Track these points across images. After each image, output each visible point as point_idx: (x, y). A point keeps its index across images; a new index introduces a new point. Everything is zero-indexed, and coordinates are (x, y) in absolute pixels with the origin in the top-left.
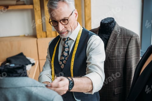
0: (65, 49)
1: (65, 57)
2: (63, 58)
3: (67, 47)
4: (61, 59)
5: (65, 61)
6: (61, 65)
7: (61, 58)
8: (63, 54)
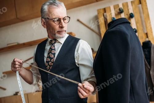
0: (51, 50)
1: (51, 58)
2: (49, 60)
3: (53, 49)
4: (47, 61)
5: (50, 62)
6: (47, 66)
7: (47, 59)
8: (49, 55)
